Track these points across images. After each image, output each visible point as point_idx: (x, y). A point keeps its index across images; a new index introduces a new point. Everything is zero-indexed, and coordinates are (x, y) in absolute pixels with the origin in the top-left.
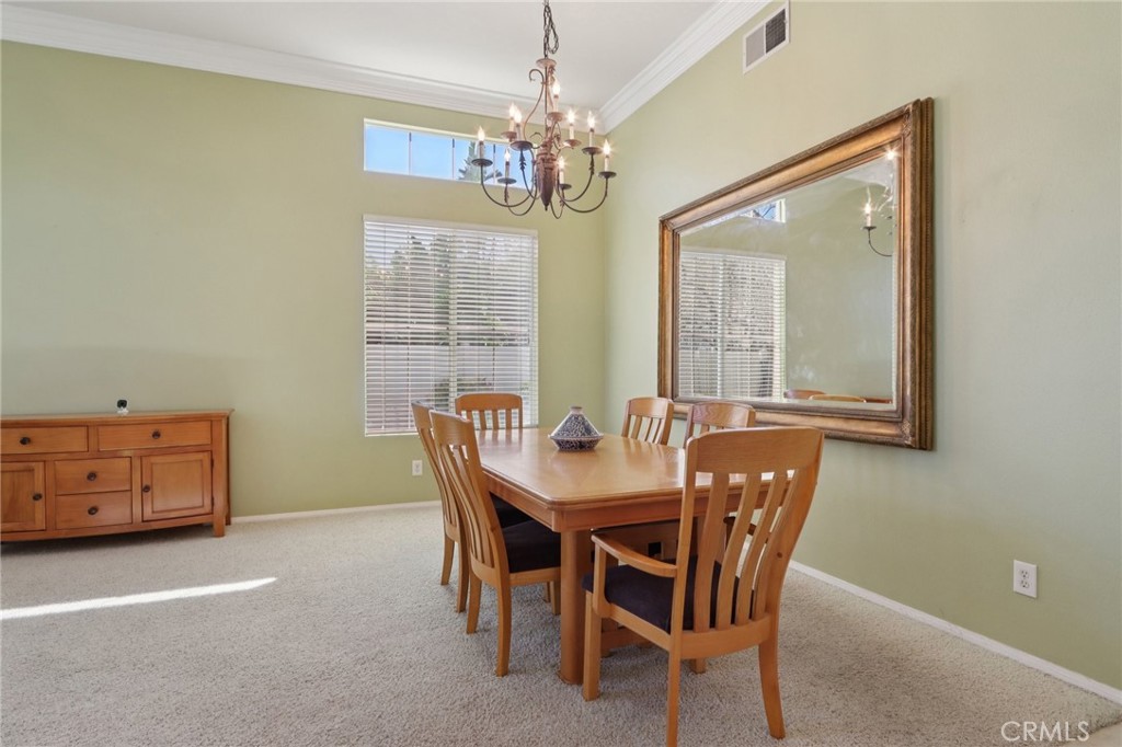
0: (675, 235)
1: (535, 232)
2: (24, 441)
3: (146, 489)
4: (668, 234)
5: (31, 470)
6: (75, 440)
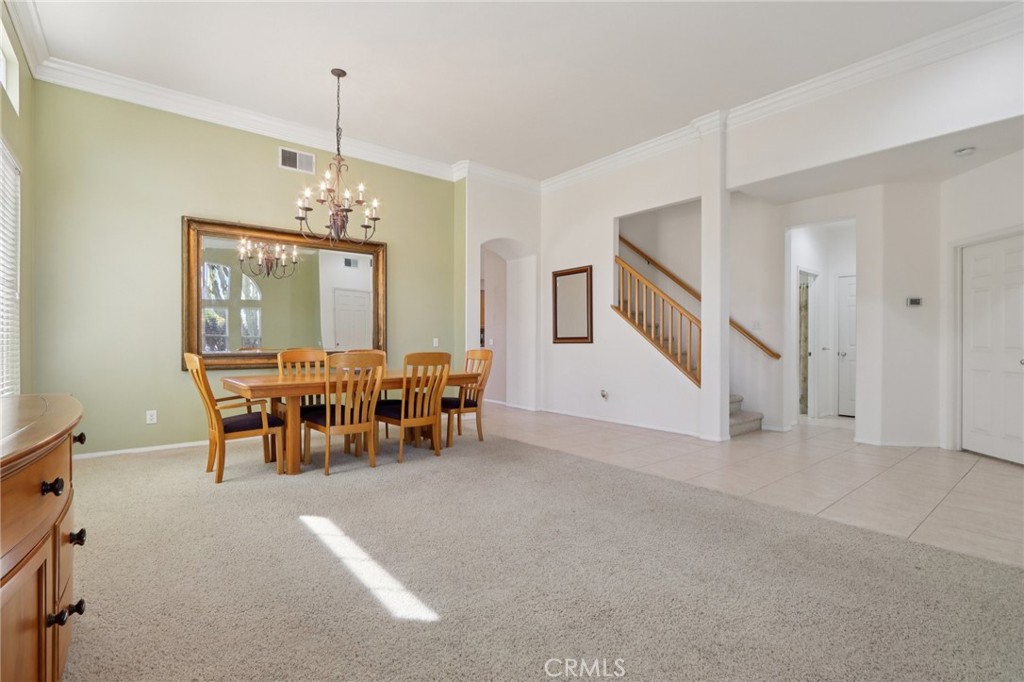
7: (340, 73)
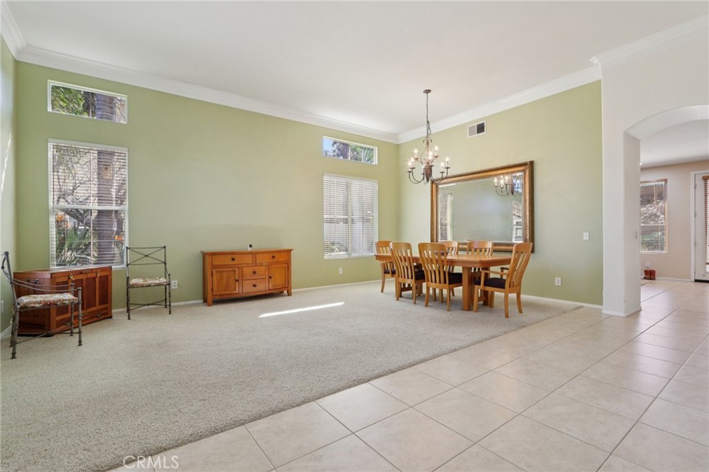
0: (437, 187)
1: (377, 181)
2: (233, 259)
3: (270, 277)
4: (434, 186)
5: (235, 271)
6: (249, 260)
7: (428, 91)
